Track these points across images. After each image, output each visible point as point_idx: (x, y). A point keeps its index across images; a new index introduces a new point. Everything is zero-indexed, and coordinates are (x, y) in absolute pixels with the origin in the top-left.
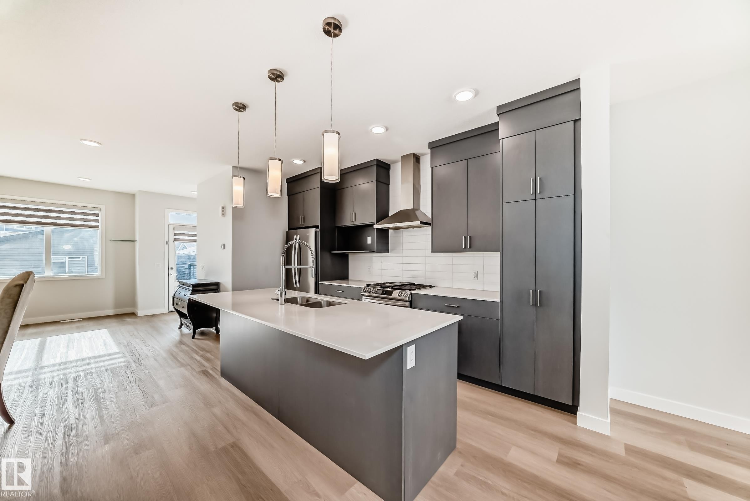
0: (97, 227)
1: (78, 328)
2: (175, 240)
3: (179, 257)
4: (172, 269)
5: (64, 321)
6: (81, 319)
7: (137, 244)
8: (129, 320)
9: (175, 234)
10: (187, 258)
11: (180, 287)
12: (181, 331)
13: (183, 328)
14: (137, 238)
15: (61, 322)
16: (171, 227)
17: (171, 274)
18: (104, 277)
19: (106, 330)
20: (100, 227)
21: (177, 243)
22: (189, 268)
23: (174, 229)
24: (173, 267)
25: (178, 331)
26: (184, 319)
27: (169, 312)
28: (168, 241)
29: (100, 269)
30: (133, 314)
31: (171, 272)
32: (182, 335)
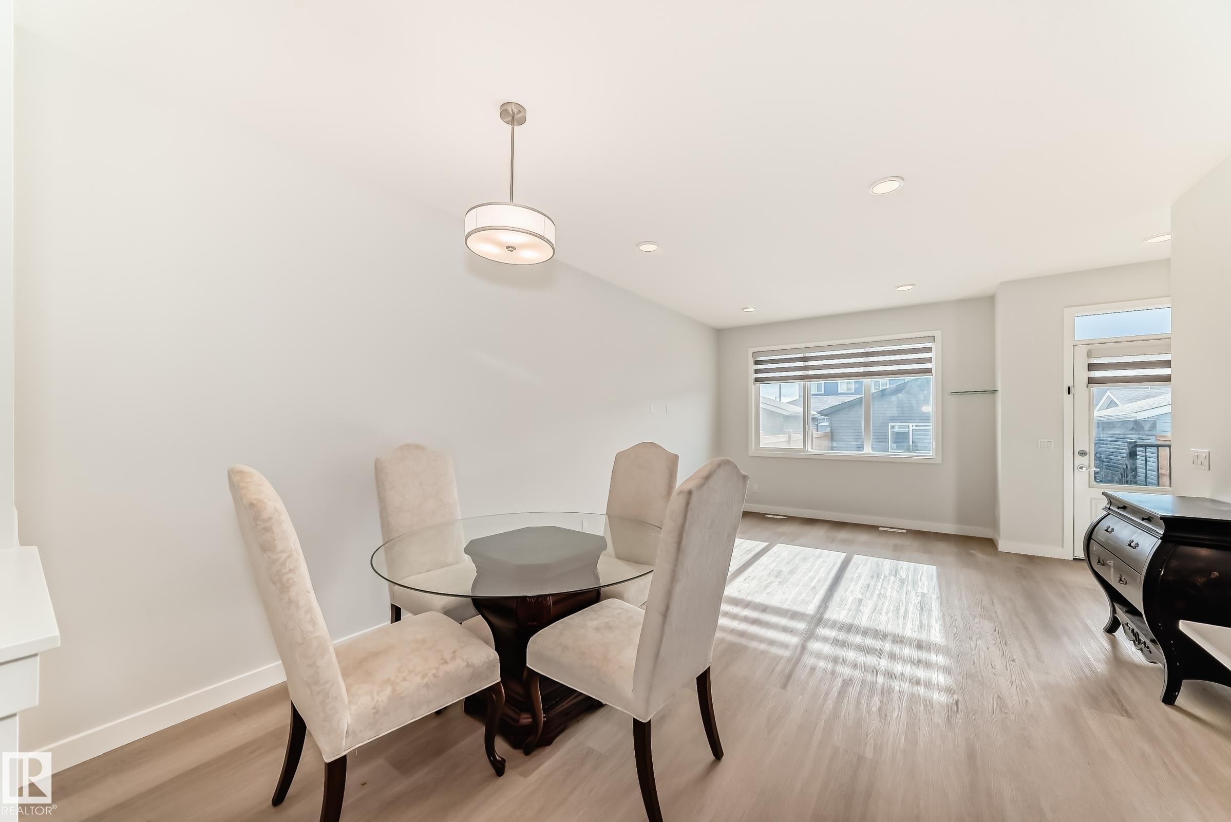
0: (928, 371)
1: (896, 548)
2: (1091, 381)
3: (1105, 425)
4: (1082, 453)
5: (885, 529)
6: (905, 531)
7: (999, 396)
8: (980, 556)
9: (1091, 367)
10: (1131, 426)
11: (1109, 511)
12: (1114, 644)
13: (1120, 633)
14: (999, 387)
15: (880, 529)
16: (1082, 351)
17: (1081, 468)
18: (939, 461)
19: (934, 568)
20: (933, 372)
21: (1095, 389)
22: (1133, 455)
23: (1089, 355)
24: (1087, 450)
25: (1103, 640)
26: (1127, 612)
27: (1074, 559)
28: (1071, 385)
29: (934, 447)
30: (989, 543)
31: (1080, 460)
32: (1117, 660)
